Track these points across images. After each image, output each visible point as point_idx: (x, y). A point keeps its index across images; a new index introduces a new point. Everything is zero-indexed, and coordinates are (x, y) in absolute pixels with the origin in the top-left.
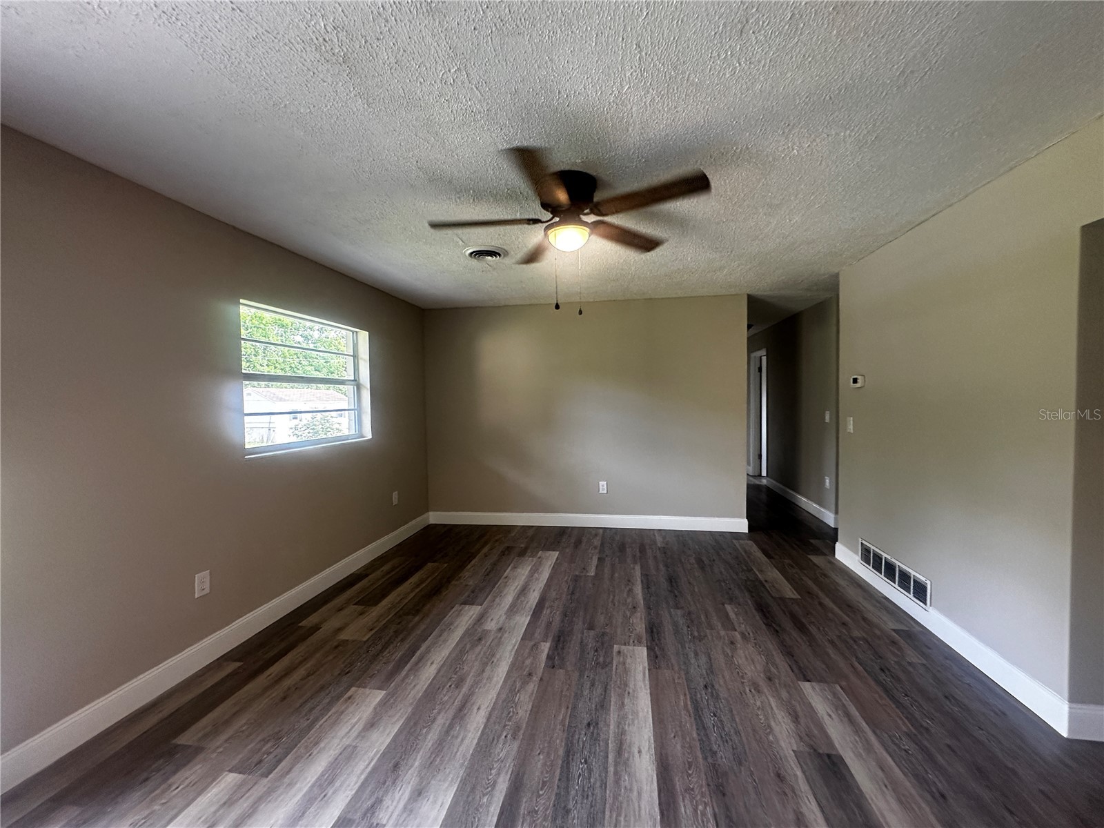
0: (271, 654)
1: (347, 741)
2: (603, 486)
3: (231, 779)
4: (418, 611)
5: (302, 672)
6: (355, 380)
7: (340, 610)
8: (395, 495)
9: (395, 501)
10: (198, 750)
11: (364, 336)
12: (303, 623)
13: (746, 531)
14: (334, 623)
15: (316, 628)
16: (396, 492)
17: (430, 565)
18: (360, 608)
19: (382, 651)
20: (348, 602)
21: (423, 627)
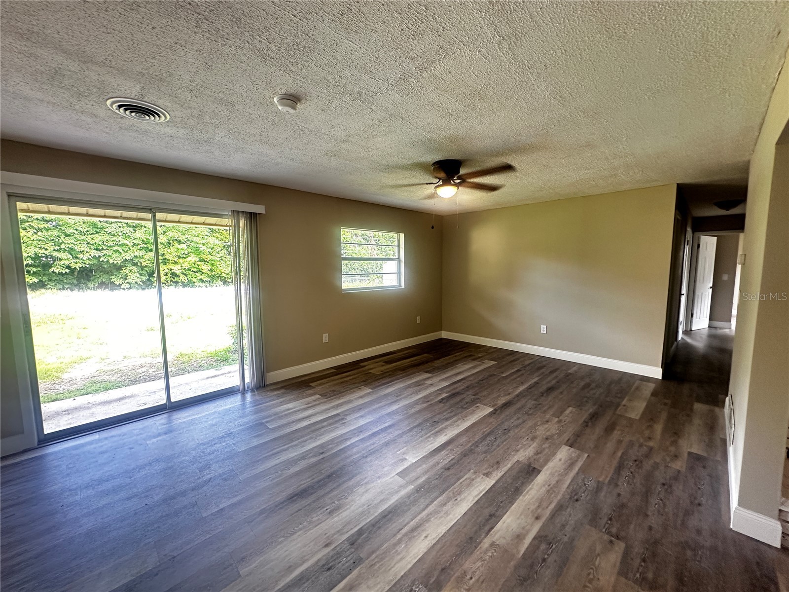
0: (345, 371)
1: (351, 399)
2: (544, 328)
3: (318, 396)
4: (404, 370)
5: (351, 377)
6: (398, 258)
7: (377, 363)
8: (418, 318)
9: (418, 322)
10: (314, 387)
11: (402, 235)
12: (361, 364)
13: (661, 378)
14: (371, 366)
15: (364, 366)
16: (419, 317)
17: (426, 355)
18: (383, 364)
19: (380, 379)
20: (380, 361)
21: (401, 375)
